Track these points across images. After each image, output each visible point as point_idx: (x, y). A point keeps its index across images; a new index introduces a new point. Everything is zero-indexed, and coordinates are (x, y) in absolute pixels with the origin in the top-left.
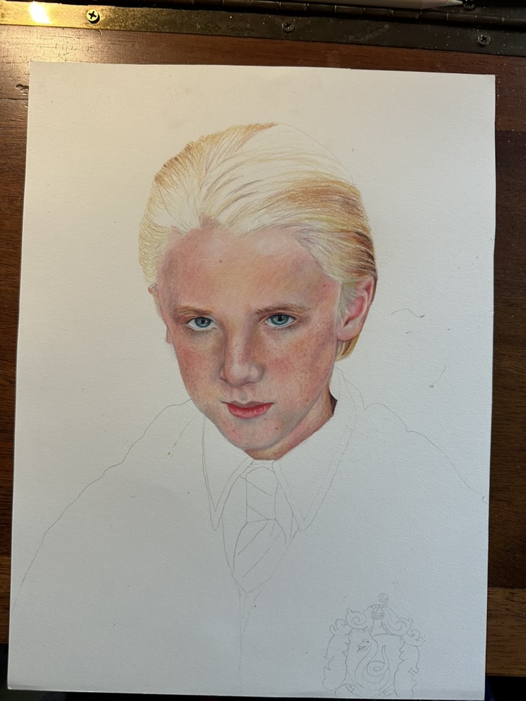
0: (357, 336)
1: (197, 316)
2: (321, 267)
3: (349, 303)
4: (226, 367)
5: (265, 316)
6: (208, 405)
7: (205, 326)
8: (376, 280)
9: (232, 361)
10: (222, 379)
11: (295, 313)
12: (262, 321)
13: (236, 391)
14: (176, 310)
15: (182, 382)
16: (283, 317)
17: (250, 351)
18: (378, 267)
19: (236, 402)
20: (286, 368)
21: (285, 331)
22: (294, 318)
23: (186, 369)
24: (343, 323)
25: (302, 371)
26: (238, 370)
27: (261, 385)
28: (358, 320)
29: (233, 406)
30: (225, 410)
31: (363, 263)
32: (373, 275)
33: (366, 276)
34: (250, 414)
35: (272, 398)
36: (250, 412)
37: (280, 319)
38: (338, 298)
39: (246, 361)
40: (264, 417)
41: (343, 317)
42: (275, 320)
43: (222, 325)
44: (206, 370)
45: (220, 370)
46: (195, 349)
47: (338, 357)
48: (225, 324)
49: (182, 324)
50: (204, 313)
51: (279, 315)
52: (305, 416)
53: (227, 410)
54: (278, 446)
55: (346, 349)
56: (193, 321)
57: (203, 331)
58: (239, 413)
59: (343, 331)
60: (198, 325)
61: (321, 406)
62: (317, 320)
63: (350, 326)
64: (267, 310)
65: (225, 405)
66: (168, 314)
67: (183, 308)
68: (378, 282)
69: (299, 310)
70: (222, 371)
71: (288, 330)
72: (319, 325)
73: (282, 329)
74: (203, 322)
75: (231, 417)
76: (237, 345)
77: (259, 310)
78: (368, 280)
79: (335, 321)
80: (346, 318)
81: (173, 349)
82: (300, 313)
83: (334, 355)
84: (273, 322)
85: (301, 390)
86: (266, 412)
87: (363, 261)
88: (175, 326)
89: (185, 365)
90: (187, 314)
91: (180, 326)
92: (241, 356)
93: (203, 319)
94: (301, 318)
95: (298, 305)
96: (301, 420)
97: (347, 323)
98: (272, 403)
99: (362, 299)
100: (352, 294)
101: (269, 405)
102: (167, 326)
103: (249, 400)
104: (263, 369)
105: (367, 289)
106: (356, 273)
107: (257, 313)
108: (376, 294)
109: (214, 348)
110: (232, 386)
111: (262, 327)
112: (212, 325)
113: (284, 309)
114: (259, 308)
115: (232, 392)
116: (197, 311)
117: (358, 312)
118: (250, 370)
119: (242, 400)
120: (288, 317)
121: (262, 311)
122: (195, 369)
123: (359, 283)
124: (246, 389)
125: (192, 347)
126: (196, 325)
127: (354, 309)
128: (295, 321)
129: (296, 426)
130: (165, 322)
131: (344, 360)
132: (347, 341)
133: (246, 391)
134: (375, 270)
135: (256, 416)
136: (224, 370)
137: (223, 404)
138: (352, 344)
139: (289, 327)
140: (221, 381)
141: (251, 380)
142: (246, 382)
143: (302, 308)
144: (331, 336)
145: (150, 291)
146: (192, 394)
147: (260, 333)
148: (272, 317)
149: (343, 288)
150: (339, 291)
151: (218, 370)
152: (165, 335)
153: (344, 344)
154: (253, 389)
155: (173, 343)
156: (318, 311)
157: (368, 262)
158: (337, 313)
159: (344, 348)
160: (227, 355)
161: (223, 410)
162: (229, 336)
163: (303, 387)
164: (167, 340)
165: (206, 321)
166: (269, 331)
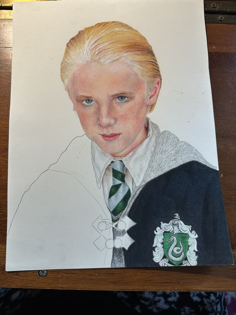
0: (155, 103)
1: (86, 99)
2: (138, 76)
3: (151, 90)
4: (100, 119)
5: (115, 97)
6: (93, 136)
7: (90, 103)
8: (161, 80)
9: (102, 117)
10: (98, 125)
11: (128, 95)
12: (114, 99)
13: (105, 130)
14: (77, 97)
15: (82, 127)
16: (123, 97)
17: (110, 112)
18: (161, 74)
19: (105, 134)
20: (126, 118)
21: (124, 103)
22: (128, 98)
23: (83, 121)
24: (149, 98)
25: (133, 120)
26: (105, 120)
27: (116, 126)
28: (155, 96)
29: (104, 136)
30: (100, 138)
31: (155, 73)
32: (159, 78)
33: (157, 78)
34: (111, 139)
35: (121, 132)
36: (112, 138)
37: (122, 98)
38: (146, 88)
39: (109, 117)
40: (118, 139)
41: (148, 95)
42: (120, 99)
43: (97, 102)
44: (91, 121)
45: (97, 121)
46: (86, 113)
47: (148, 112)
48: (98, 101)
49: (80, 102)
50: (90, 97)
51: (121, 97)
52: (135, 138)
53: (102, 138)
54: (125, 151)
55: (151, 109)
56: (85, 101)
57: (89, 105)
58: (107, 138)
59: (149, 102)
60: (87, 102)
61: (142, 133)
62: (138, 98)
63: (152, 99)
64: (116, 95)
65: (101, 136)
66: (74, 98)
67: (80, 96)
68: (162, 80)
69: (130, 94)
70: (98, 121)
71: (126, 103)
72: (139, 100)
73: (123, 102)
74: (89, 101)
75: (103, 140)
76: (104, 110)
77: (113, 95)
78: (158, 80)
79: (145, 98)
80: (150, 96)
81: (77, 113)
82: (130, 95)
83: (146, 112)
84: (119, 100)
85: (133, 127)
86: (118, 137)
87: (155, 72)
88: (77, 103)
89: (82, 120)
90: (82, 98)
91: (79, 104)
92: (106, 115)
93: (89, 100)
94: (131, 97)
95: (129, 92)
96: (134, 140)
97: (150, 98)
98: (121, 134)
99: (156, 88)
100: (152, 86)
101: (119, 134)
102: (74, 104)
103: (111, 133)
104: (116, 120)
105: (158, 83)
106: (153, 77)
107: (112, 96)
108: (162, 85)
109: (95, 112)
110: (103, 127)
111: (114, 102)
112: (93, 102)
113: (123, 94)
114: (113, 94)
115: (103, 130)
116: (86, 97)
117: (155, 93)
118: (110, 120)
119: (108, 133)
120: (125, 97)
121: (114, 95)
122: (87, 121)
123: (154, 81)
124: (109, 128)
125: (85, 112)
126: (86, 103)
127: (153, 92)
128: (128, 99)
129: (131, 143)
130: (73, 102)
131: (150, 114)
132: (151, 105)
133: (109, 129)
134: (160, 76)
135: (114, 139)
136: (99, 121)
137: (100, 135)
138: (153, 107)
139: (126, 101)
140: (99, 126)
141: (111, 124)
142: (109, 125)
143: (131, 93)
144: (144, 104)
145: (66, 90)
146: (85, 132)
147: (114, 105)
148: (118, 98)
149: (147, 84)
150: (146, 85)
151: (96, 121)
152: (73, 108)
153: (150, 107)
154: (112, 128)
155: (77, 111)
156: (138, 94)
157: (157, 73)
158: (146, 94)
159: (150, 108)
160: (100, 114)
161: (100, 137)
162: (101, 106)
163: (134, 126)
164: (74, 110)
165: (90, 101)
166: (117, 103)
